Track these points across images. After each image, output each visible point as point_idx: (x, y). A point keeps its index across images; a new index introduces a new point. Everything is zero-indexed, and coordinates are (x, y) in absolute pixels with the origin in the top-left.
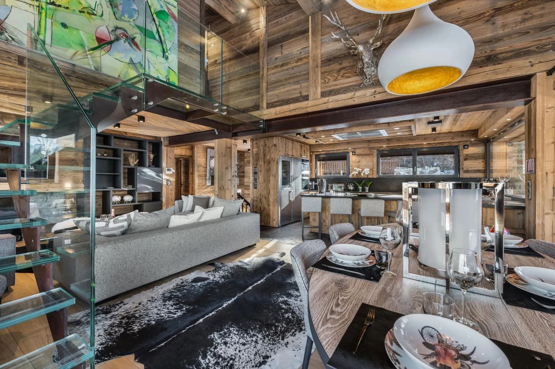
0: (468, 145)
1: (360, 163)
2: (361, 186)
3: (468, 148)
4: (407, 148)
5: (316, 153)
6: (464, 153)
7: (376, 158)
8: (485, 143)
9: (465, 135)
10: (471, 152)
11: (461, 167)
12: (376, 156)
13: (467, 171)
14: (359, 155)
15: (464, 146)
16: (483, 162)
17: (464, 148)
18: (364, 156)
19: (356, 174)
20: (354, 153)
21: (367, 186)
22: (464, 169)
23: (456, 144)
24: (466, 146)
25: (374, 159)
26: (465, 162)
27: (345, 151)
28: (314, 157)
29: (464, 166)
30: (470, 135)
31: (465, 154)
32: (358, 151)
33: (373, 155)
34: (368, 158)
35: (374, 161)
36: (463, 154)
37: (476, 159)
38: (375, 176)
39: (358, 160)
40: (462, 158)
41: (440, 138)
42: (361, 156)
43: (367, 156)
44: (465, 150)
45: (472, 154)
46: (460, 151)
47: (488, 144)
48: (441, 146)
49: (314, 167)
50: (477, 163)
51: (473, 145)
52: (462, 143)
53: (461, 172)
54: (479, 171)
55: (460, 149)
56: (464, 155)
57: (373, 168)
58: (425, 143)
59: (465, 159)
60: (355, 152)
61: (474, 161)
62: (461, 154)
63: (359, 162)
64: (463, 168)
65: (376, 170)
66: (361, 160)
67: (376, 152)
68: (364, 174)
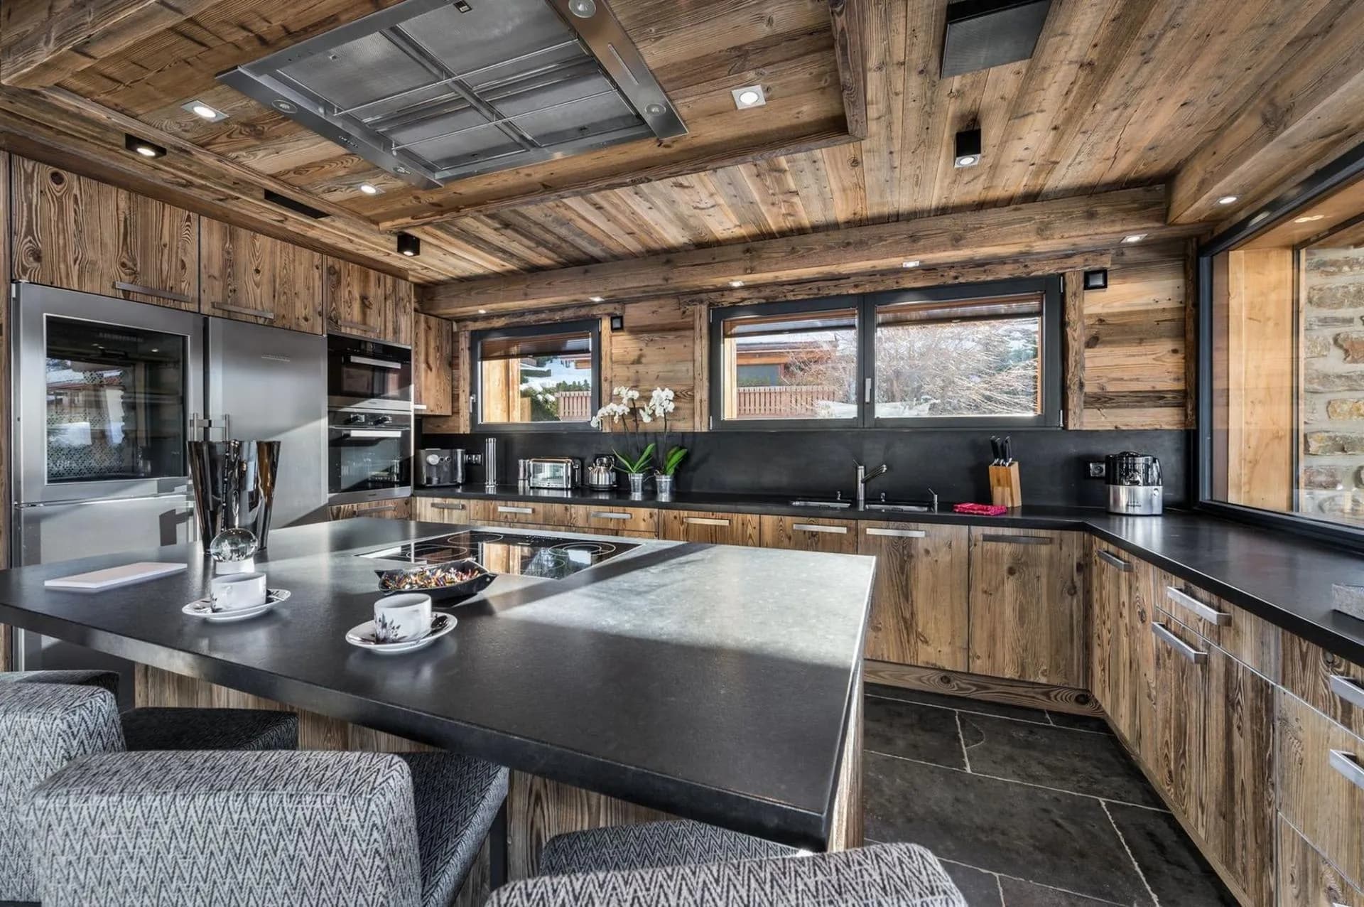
0: (1104, 272)
1: (640, 368)
2: (638, 472)
3: (1105, 286)
4: (834, 292)
5: (473, 326)
6: (1086, 312)
7: (705, 342)
8: (1185, 258)
9: (1102, 210)
10: (1117, 307)
11: (1072, 380)
12: (705, 331)
13: (1100, 400)
14: (636, 331)
15: (1088, 275)
16: (1175, 351)
17: (1087, 287)
18: (656, 337)
19: (623, 417)
20: (619, 324)
21: (665, 473)
22: (1087, 389)
23: (1050, 269)
24: (1094, 279)
25: (698, 348)
26: (1088, 353)
27: (583, 312)
28: (464, 343)
29: (1087, 374)
30: (1128, 211)
31: (1090, 316)
32: (635, 314)
33: (693, 328)
34: (673, 345)
35: (698, 354)
36: (1081, 316)
37: (1141, 341)
38: (701, 424)
39: (634, 355)
40: (1076, 336)
41: (985, 231)
42: (645, 336)
43: (671, 337)
44: (1091, 296)
45: (1123, 314)
46: (1069, 300)
47: (1204, 261)
48: (983, 278)
49: (464, 386)
50: (1149, 360)
51: (1131, 266)
52: (1078, 260)
53: (1074, 400)
54: (1156, 398)
55: (1070, 289)
56: (1088, 322)
57: (693, 389)
58: (911, 265)
59: (1093, 342)
60: (621, 318)
61: (1134, 350)
62: (1072, 315)
63: (638, 361)
64: (1081, 385)
65: (705, 395)
66: (646, 351)
67: (704, 314)
68: (653, 415)
